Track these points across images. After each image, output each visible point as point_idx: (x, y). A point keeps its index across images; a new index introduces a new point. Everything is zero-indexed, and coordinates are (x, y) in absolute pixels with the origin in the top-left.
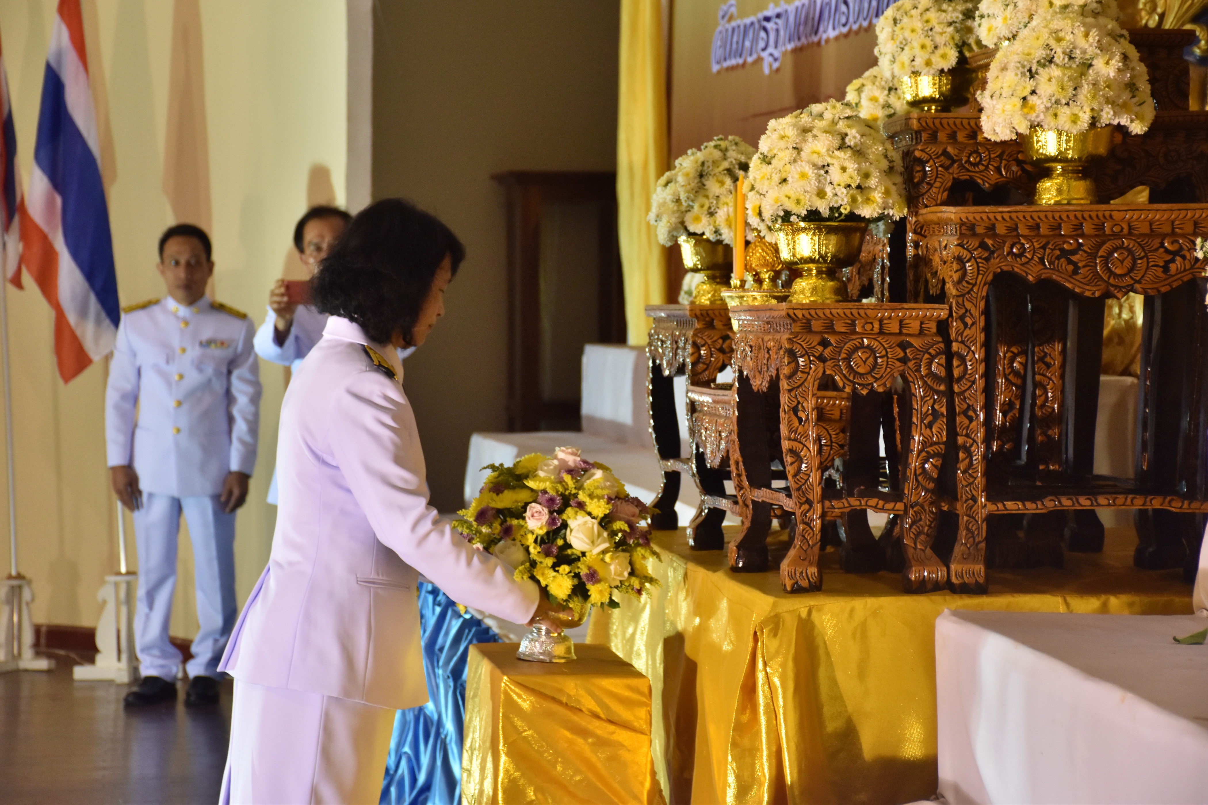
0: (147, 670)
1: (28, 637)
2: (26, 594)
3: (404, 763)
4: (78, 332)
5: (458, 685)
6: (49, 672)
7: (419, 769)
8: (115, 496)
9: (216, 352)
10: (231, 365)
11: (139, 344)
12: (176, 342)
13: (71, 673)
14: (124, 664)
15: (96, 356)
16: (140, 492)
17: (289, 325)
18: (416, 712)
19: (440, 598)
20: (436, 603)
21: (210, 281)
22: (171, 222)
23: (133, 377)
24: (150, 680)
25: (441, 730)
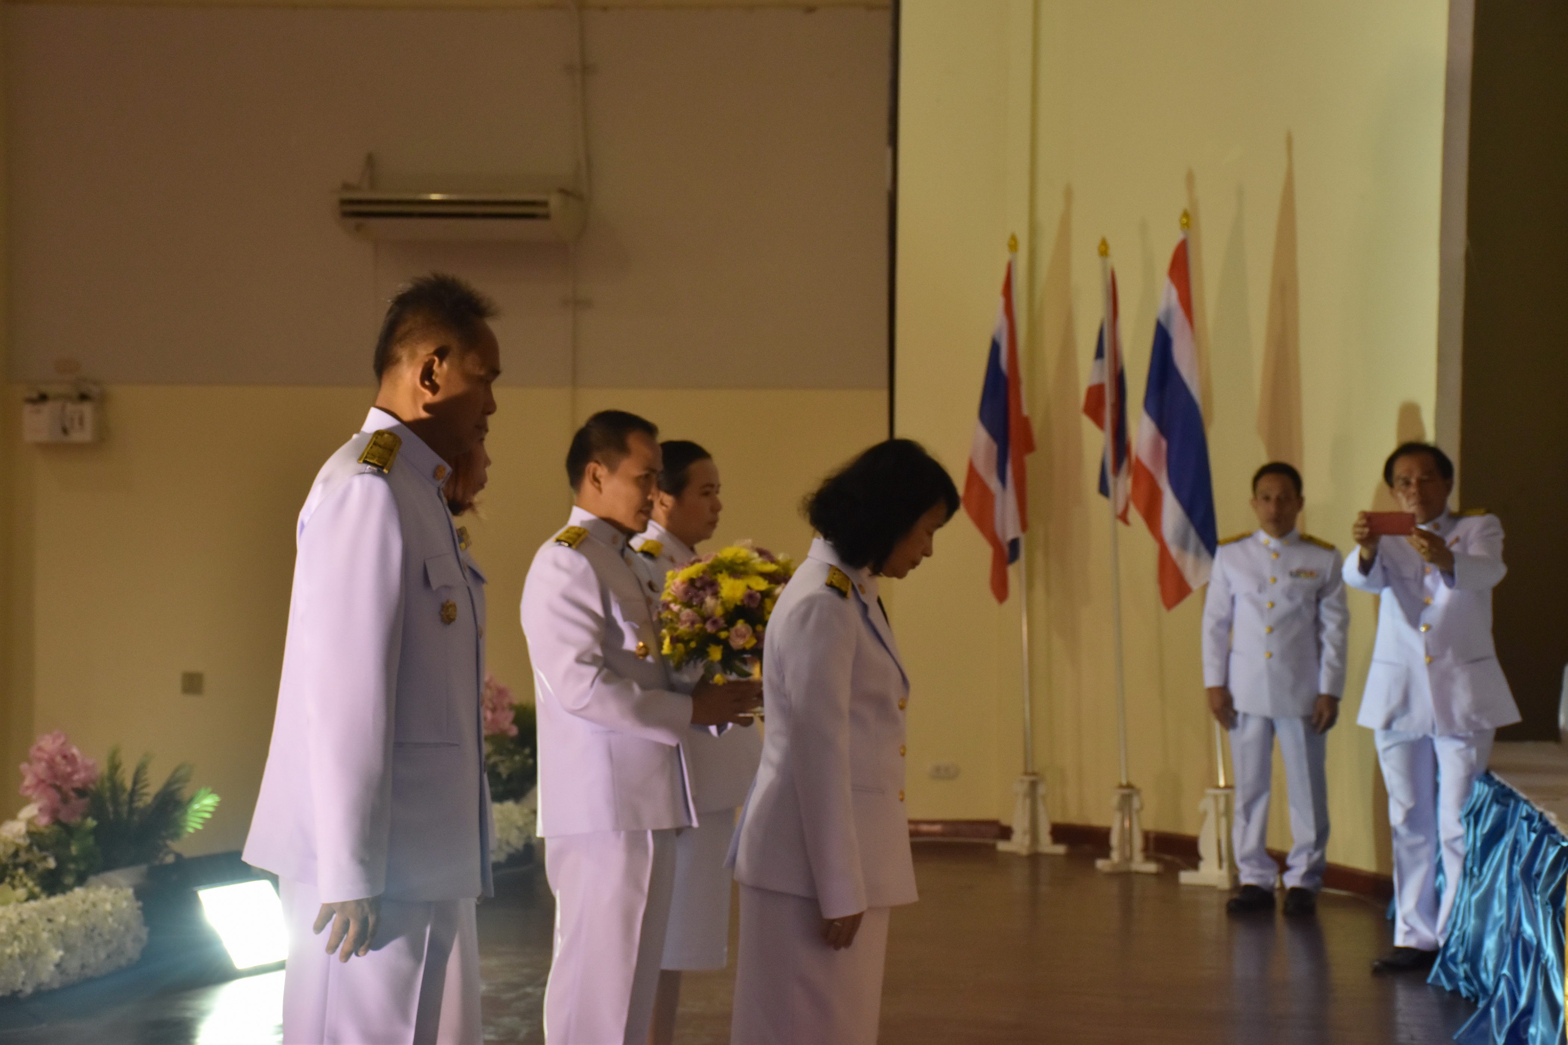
0: (1248, 877)
1: (1138, 842)
2: (1136, 803)
3: (1503, 985)
4: (1179, 563)
5: (1558, 912)
6: (1157, 875)
7: (1520, 991)
8: (1212, 717)
9: (1306, 582)
10: (1320, 594)
11: (1233, 574)
12: (1267, 572)
13: (1176, 878)
14: (1224, 872)
15: (1195, 584)
16: (1236, 713)
17: (1374, 554)
18: (1514, 936)
19: (1536, 824)
20: (1531, 829)
21: (1300, 516)
22: (1263, 459)
23: (1227, 603)
24: (1249, 888)
25: (1542, 955)
